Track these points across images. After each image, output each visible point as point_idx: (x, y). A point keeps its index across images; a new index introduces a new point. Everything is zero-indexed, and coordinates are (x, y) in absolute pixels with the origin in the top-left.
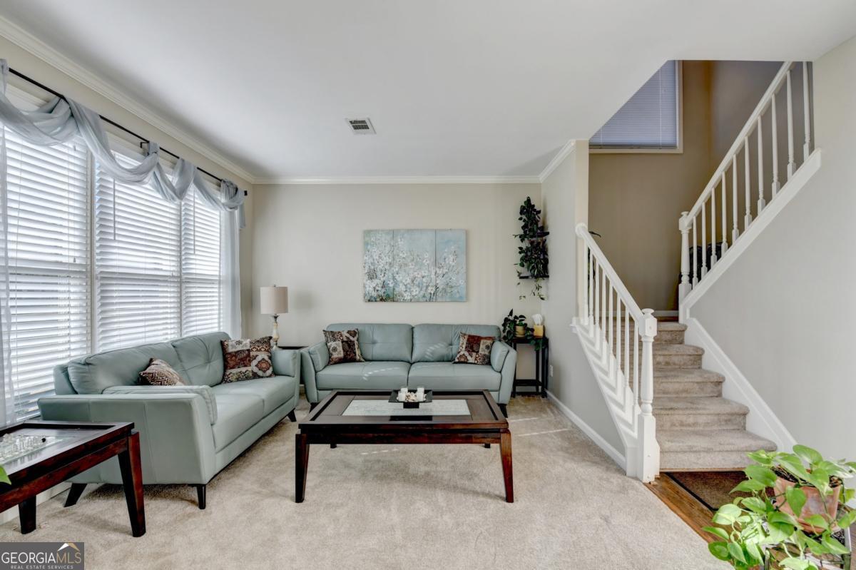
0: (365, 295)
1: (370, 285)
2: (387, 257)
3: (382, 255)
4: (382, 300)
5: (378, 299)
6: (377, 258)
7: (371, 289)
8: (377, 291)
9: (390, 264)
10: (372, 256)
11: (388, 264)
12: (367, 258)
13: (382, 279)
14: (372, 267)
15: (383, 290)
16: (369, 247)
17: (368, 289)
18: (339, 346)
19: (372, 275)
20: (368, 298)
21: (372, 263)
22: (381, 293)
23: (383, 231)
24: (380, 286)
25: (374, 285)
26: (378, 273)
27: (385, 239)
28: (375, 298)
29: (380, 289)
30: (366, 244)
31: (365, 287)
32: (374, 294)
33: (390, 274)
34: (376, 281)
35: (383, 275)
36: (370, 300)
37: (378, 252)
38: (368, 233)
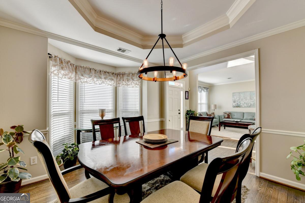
1: (234, 104)
4: (237, 107)
9: (239, 99)
12: (233, 98)
14: (234, 100)
18: (227, 115)
19: (234, 102)
23: (237, 92)
26: (236, 101)
27: (238, 94)
30: (233, 95)
32: (235, 106)
33: (239, 102)
36: (234, 107)
37: (236, 97)
38: (233, 93)
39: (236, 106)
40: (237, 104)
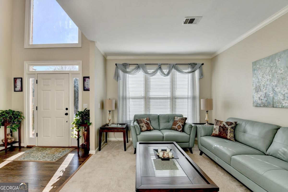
0: (254, 102)
1: (257, 97)
2: (268, 76)
3: (265, 75)
4: (265, 106)
5: (262, 105)
6: (261, 77)
7: (257, 99)
8: (261, 99)
9: (270, 80)
10: (257, 77)
11: (269, 81)
12: (254, 79)
13: (264, 92)
14: (258, 84)
15: (266, 99)
16: (256, 72)
17: (255, 99)
18: (217, 128)
19: (258, 89)
20: (255, 104)
21: (257, 82)
22: (264, 101)
23: (264, 58)
24: (263, 96)
25: (259, 96)
26: (262, 88)
27: (266, 64)
28: (260, 105)
29: (263, 98)
30: (254, 70)
31: (253, 97)
32: (259, 102)
33: (270, 87)
34: (261, 93)
35: (265, 89)
36: (256, 106)
37: (262, 74)
38: (255, 63)
39: (263, 101)
40: (266, 96)
